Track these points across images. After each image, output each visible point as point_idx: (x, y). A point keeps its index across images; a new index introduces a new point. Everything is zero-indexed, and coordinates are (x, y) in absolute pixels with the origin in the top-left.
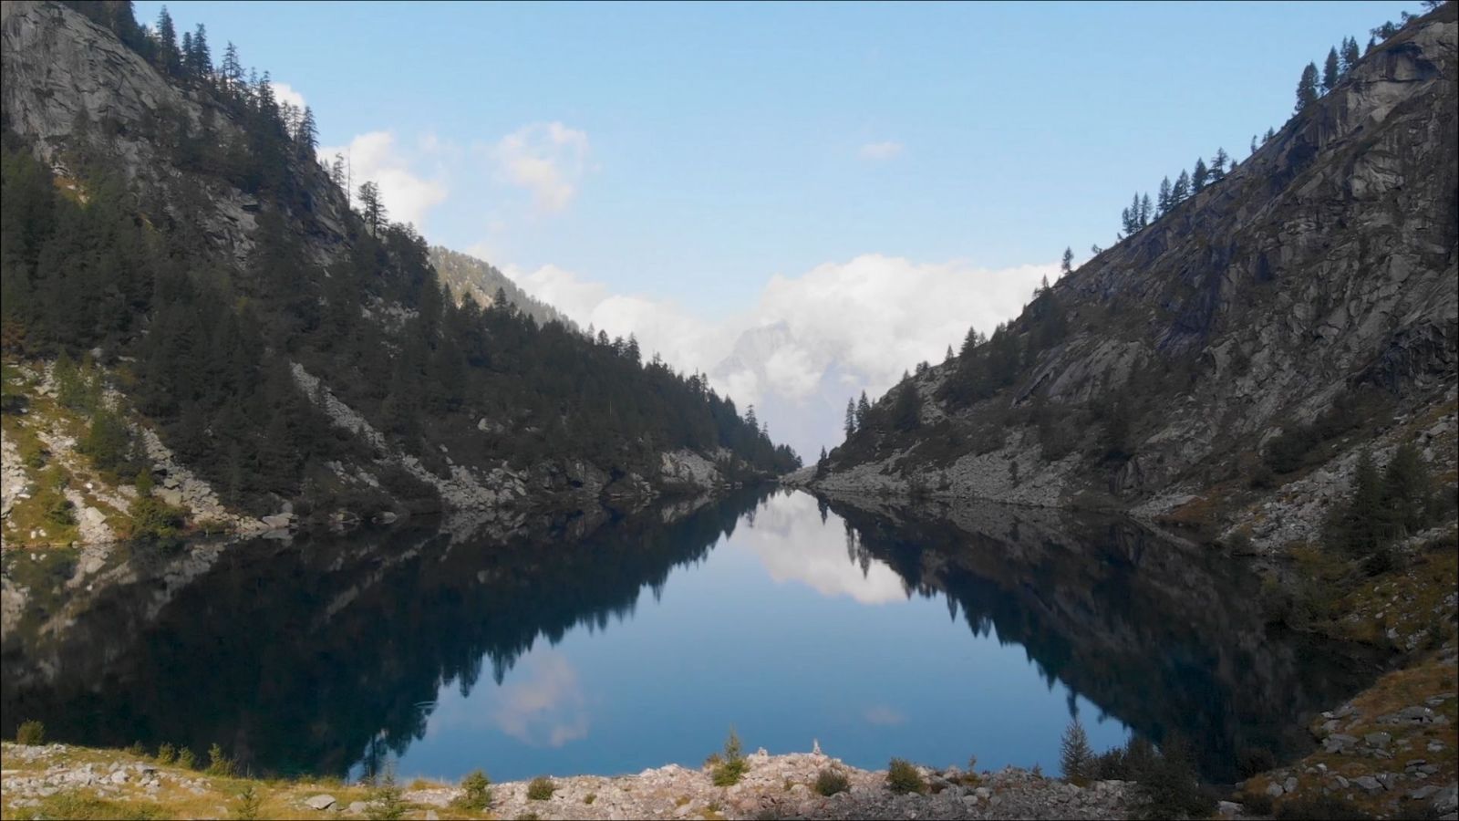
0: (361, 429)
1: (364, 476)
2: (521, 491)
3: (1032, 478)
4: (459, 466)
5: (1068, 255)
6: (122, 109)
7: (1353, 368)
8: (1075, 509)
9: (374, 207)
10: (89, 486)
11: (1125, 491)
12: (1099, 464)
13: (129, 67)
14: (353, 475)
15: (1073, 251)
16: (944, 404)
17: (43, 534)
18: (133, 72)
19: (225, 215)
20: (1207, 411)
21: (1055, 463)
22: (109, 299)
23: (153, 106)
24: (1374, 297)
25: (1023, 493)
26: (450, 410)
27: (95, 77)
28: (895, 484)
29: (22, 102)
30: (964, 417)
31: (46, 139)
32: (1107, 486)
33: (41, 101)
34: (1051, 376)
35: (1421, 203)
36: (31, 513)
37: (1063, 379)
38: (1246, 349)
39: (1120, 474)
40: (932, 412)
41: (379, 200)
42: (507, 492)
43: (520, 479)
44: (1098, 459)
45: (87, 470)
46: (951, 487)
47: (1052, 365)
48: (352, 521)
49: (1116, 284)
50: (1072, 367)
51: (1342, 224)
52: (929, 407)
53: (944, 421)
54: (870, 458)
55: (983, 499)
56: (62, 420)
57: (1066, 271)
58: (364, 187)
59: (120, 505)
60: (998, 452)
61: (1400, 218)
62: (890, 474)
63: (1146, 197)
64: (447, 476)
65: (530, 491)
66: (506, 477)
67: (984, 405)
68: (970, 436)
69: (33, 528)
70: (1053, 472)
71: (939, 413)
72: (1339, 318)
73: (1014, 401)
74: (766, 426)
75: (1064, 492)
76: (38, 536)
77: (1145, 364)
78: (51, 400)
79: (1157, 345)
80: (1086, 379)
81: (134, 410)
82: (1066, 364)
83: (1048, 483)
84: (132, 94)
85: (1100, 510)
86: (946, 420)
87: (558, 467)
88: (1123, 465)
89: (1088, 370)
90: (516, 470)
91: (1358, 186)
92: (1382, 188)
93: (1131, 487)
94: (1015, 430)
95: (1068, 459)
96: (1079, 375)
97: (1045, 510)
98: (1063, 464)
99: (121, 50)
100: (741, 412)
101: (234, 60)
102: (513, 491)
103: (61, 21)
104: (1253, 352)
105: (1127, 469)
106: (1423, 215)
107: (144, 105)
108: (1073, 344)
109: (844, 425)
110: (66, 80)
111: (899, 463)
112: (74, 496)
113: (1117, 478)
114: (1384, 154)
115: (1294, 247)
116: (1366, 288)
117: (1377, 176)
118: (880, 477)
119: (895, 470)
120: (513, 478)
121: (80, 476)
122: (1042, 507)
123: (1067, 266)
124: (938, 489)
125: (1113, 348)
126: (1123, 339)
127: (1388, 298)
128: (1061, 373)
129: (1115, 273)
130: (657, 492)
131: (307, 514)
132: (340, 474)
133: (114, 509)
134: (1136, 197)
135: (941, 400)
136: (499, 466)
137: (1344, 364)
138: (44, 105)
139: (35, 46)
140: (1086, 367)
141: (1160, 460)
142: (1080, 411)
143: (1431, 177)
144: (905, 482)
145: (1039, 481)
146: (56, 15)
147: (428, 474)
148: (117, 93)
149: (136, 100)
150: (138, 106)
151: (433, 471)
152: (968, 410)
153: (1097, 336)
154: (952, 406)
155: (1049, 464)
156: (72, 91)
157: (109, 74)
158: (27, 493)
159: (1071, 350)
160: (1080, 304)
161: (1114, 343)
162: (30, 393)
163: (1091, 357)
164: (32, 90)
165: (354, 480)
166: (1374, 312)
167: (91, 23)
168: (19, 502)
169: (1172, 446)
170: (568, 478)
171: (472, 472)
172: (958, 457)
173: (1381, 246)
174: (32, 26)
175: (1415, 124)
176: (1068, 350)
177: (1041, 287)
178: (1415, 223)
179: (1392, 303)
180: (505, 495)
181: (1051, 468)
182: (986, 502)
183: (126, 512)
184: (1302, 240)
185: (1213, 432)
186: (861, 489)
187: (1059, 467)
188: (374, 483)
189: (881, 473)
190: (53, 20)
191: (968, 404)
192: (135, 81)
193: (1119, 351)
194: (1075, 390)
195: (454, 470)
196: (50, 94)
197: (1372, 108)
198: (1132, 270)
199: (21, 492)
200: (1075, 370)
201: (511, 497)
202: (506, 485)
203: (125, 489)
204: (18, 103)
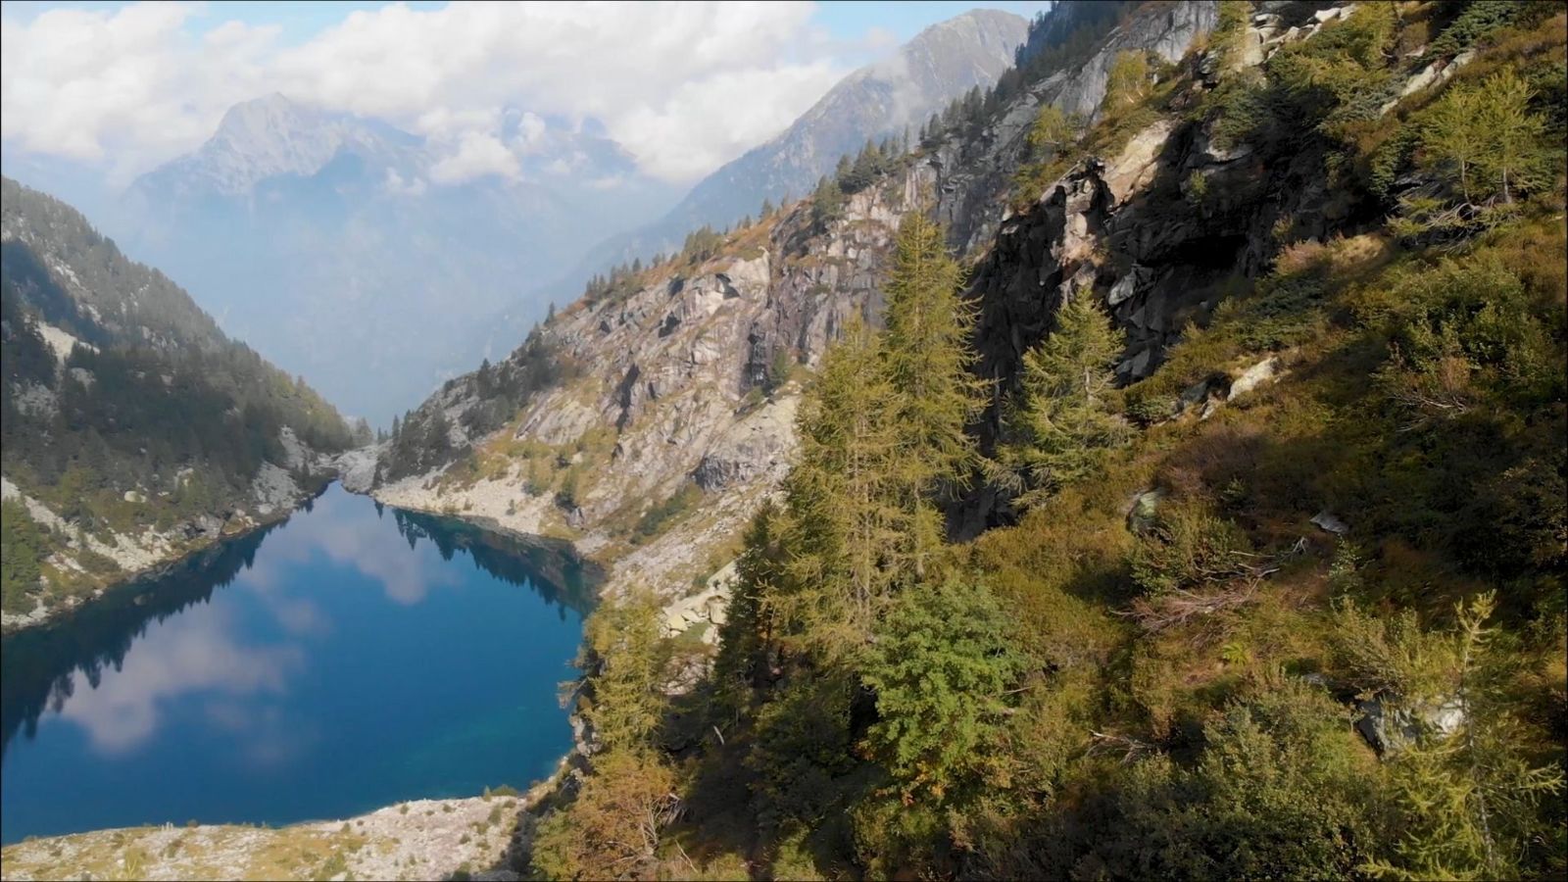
2: (169, 549)
3: (523, 508)
4: (120, 534)
7: (690, 467)
11: (574, 527)
16: (467, 429)
20: (618, 481)
21: (537, 498)
24: (702, 425)
25: (517, 522)
26: (101, 486)
30: (481, 444)
32: (565, 521)
34: (539, 420)
35: (729, 370)
37: (546, 425)
38: (640, 445)
39: (572, 515)
40: (457, 435)
42: (159, 551)
43: (165, 538)
44: (560, 500)
46: (473, 508)
47: (539, 412)
50: (551, 417)
51: (689, 375)
52: (455, 431)
53: (467, 446)
54: (414, 472)
60: (503, 480)
61: (718, 377)
62: (429, 491)
64: (115, 545)
65: (175, 548)
66: (155, 538)
67: (495, 436)
68: (484, 463)
70: (536, 505)
71: (463, 437)
72: (684, 434)
73: (515, 435)
75: (542, 523)
77: (594, 423)
79: (602, 410)
80: (559, 429)
82: (548, 413)
83: (533, 515)
88: (573, 509)
89: (561, 421)
90: (160, 531)
91: (698, 356)
92: (710, 359)
93: (578, 525)
94: (515, 462)
95: (545, 496)
96: (555, 424)
98: (542, 500)
102: (163, 549)
104: (644, 447)
105: (575, 513)
106: (729, 377)
108: (553, 396)
111: (437, 480)
113: (571, 517)
114: (710, 339)
115: (667, 384)
116: (698, 420)
117: (706, 352)
118: (422, 491)
119: (433, 486)
120: (160, 539)
124: (465, 510)
125: (575, 408)
126: (581, 402)
127: (707, 427)
128: (545, 419)
129: (581, 335)
135: (465, 425)
136: (147, 529)
137: (685, 463)
140: (559, 418)
141: (593, 510)
142: (554, 454)
143: (733, 356)
144: (440, 498)
145: (527, 511)
147: (103, 547)
151: (105, 543)
152: (484, 439)
153: (567, 394)
154: (473, 432)
159: (551, 404)
160: (559, 353)
161: (576, 404)
163: (562, 412)
166: (701, 435)
169: (600, 501)
170: (196, 529)
171: (130, 538)
172: (477, 480)
173: (706, 395)
175: (726, 323)
176: (549, 401)
178: (725, 381)
179: (710, 430)
180: (158, 554)
181: (534, 501)
184: (671, 380)
185: (621, 495)
187: (540, 502)
189: (423, 487)
191: (485, 433)
194: (553, 436)
195: (117, 537)
197: (708, 305)
200: (554, 418)
201: (163, 555)
202: (157, 545)
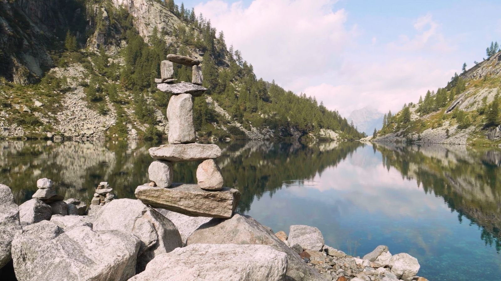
0: (224, 115)
1: (223, 127)
2: (272, 135)
3: (454, 135)
4: (254, 127)
5: (465, 65)
6: (168, 29)
8: (474, 145)
9: (239, 58)
10: (135, 123)
11: (495, 138)
12: (483, 129)
13: (171, 17)
14: (219, 127)
15: (467, 64)
17: (117, 135)
18: (172, 19)
19: (194, 57)
21: (464, 130)
22: (153, 74)
23: (177, 28)
25: (451, 140)
26: (253, 112)
27: (161, 20)
28: (401, 139)
29: (142, 27)
30: (427, 117)
31: (147, 36)
32: (487, 137)
33: (147, 26)
34: (460, 103)
36: (115, 129)
37: (466, 103)
39: (493, 132)
40: (414, 117)
41: (241, 56)
43: (272, 132)
44: (482, 127)
45: (136, 119)
46: (422, 140)
47: (461, 99)
48: (216, 139)
49: (485, 72)
50: (468, 99)
52: (414, 115)
53: (418, 120)
54: (392, 132)
55: (435, 143)
56: (134, 106)
57: (464, 71)
58: (236, 52)
59: (143, 129)
60: (440, 128)
62: (399, 136)
63: (496, 43)
64: (250, 130)
65: (275, 136)
66: (268, 131)
67: (434, 113)
68: (429, 123)
69: (115, 134)
70: (463, 133)
71: (417, 117)
73: (446, 111)
74: (357, 127)
75: (468, 139)
76: (115, 136)
77: (500, 95)
78: (132, 101)
80: (475, 102)
81: (156, 105)
82: (466, 98)
83: (462, 136)
84: (171, 25)
85: (484, 145)
86: (420, 119)
87: (284, 129)
88: (494, 128)
89: (476, 99)
90: (271, 129)
93: (498, 136)
94: (446, 121)
95: (469, 128)
97: (460, 145)
98: (467, 130)
99: (169, 13)
100: (349, 123)
101: (202, 18)
102: (270, 135)
103: (153, 5)
105: (496, 130)
107: (174, 27)
108: (469, 92)
109: (383, 123)
110: (153, 21)
111: (402, 133)
112: (130, 126)
113: (492, 133)
118: (395, 137)
119: (401, 135)
120: (270, 132)
121: (133, 120)
122: (459, 144)
123: (464, 69)
124: (417, 140)
125: (486, 91)
126: (490, 88)
128: (464, 101)
129: (484, 69)
130: (318, 139)
131: (202, 136)
132: (215, 126)
133: (141, 130)
134: (492, 43)
135: (418, 113)
136: (266, 128)
138: (147, 27)
139: (146, 12)
140: (475, 98)
142: (472, 113)
144: (404, 138)
145: (458, 136)
146: (151, 3)
147: (244, 129)
148: (167, 25)
149: (172, 26)
150: (173, 28)
151: (246, 128)
152: (428, 115)
153: (479, 88)
154: (422, 114)
155: (461, 130)
156: (155, 23)
157: (165, 19)
158: (115, 124)
159: (468, 94)
160: (470, 81)
161: (486, 89)
162: (127, 99)
163: (477, 95)
164: (145, 24)
165: (219, 128)
167: (161, 6)
168: (112, 126)
170: (288, 133)
171: (257, 129)
172: (424, 130)
174: (145, 7)
176: (467, 93)
177: (454, 76)
180: (267, 136)
181: (462, 131)
182: (435, 144)
183: (144, 131)
186: (388, 141)
187: (465, 131)
188: (225, 129)
189: (395, 136)
190: (151, 4)
191: (428, 113)
192: (172, 21)
193: (489, 91)
194: (470, 107)
195: (252, 128)
196: (149, 24)
198: (491, 67)
199: (113, 123)
200: (471, 100)
201: (269, 137)
202: (268, 133)
203: (146, 125)
204: (141, 27)
